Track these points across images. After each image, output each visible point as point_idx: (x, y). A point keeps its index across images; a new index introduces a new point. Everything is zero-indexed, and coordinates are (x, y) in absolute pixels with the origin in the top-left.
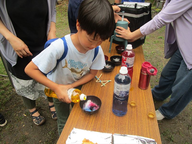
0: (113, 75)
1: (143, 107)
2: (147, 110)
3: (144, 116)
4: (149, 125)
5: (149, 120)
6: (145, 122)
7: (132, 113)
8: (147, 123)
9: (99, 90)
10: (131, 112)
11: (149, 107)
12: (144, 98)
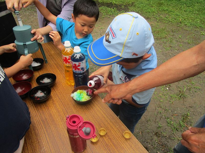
0: (51, 106)
1: (113, 129)
2: (118, 131)
3: (121, 140)
4: (133, 149)
5: (128, 141)
6: (127, 148)
7: (108, 146)
8: (130, 147)
9: (48, 142)
10: (106, 145)
11: (118, 125)
12: (105, 116)
